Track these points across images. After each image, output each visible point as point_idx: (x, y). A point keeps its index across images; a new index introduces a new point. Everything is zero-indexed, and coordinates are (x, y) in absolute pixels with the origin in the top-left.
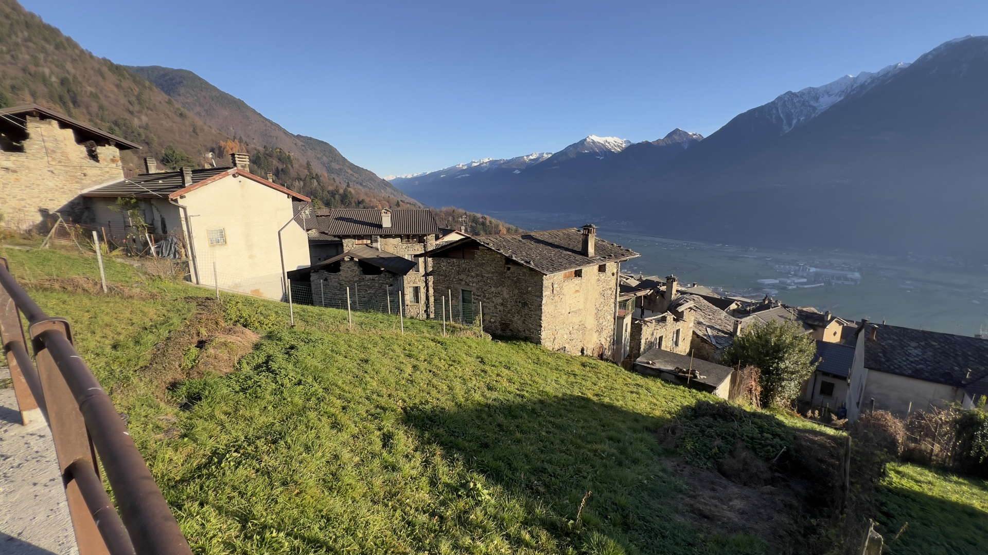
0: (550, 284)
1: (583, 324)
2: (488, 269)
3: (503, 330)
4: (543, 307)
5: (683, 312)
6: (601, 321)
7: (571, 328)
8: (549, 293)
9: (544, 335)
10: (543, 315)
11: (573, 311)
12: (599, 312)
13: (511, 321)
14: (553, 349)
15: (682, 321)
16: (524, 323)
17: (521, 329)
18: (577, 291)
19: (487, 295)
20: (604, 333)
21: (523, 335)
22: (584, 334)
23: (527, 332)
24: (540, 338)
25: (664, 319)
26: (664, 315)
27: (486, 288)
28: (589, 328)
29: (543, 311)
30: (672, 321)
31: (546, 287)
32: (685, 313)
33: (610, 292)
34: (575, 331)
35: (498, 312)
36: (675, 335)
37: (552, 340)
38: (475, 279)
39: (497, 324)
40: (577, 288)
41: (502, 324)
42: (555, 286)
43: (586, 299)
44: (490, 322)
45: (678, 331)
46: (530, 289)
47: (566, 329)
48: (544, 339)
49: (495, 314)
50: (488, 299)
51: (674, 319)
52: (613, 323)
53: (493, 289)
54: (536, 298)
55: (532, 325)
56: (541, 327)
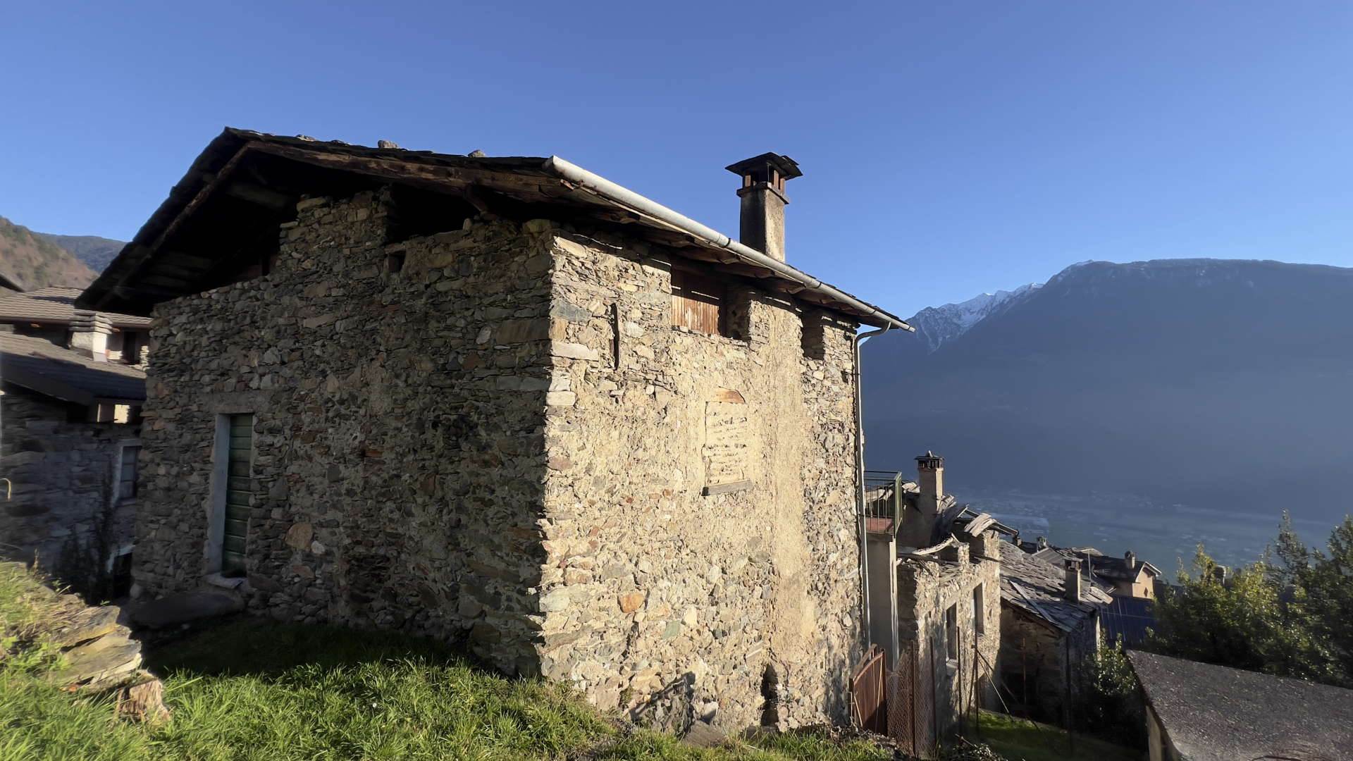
0: (597, 307)
1: (765, 557)
2: (321, 291)
3: (359, 600)
5: (979, 538)
6: (823, 545)
7: (715, 574)
8: (594, 355)
9: (558, 610)
10: (553, 479)
11: (721, 488)
12: (815, 508)
13: (395, 540)
14: (625, 694)
15: (982, 564)
16: (453, 544)
17: (438, 582)
18: (735, 396)
19: (306, 418)
20: (833, 597)
21: (446, 617)
22: (770, 604)
23: (466, 599)
24: (533, 637)
26: (947, 543)
27: (305, 386)
28: (787, 572)
29: (553, 451)
30: (968, 561)
31: (569, 311)
32: (984, 541)
33: (840, 439)
34: (732, 588)
35: (347, 500)
36: (973, 602)
37: (615, 639)
38: (270, 356)
39: (334, 567)
40: (735, 383)
41: (357, 564)
42: (630, 328)
43: (771, 443)
44: (309, 557)
45: (978, 591)
46: (485, 335)
47: (691, 577)
48: (561, 640)
49: (330, 515)
50: (312, 435)
51: (970, 557)
52: (855, 556)
53: (332, 383)
54: (510, 382)
55: (494, 549)
56: (542, 555)
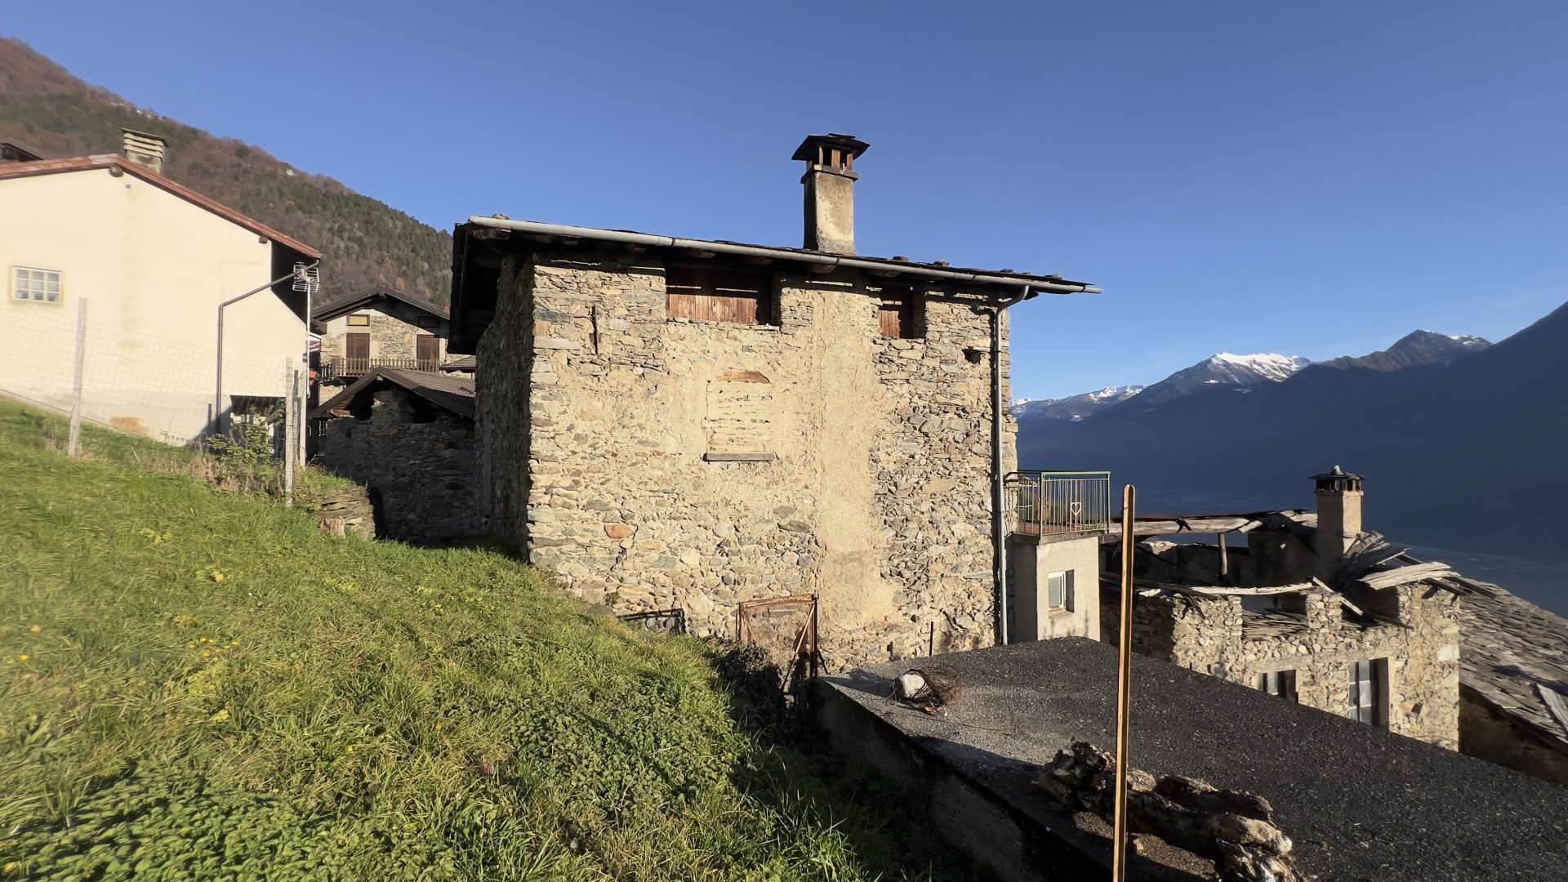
0: (578, 309)
1: (803, 527)
4: (536, 398)
5: (1391, 593)
6: (915, 535)
7: (726, 530)
8: (575, 345)
9: (544, 522)
10: (537, 433)
12: (900, 494)
14: (610, 597)
15: (1392, 630)
18: (754, 376)
20: (935, 591)
22: (809, 570)
24: (528, 536)
25: (1294, 606)
26: (1294, 588)
28: (841, 549)
30: (1338, 623)
31: (550, 316)
32: (1403, 598)
33: (958, 424)
34: (752, 546)
36: (1365, 684)
37: (601, 558)
40: (755, 365)
43: (815, 421)
45: (1378, 670)
47: (691, 526)
51: (1348, 615)
52: (986, 556)
56: (531, 485)
